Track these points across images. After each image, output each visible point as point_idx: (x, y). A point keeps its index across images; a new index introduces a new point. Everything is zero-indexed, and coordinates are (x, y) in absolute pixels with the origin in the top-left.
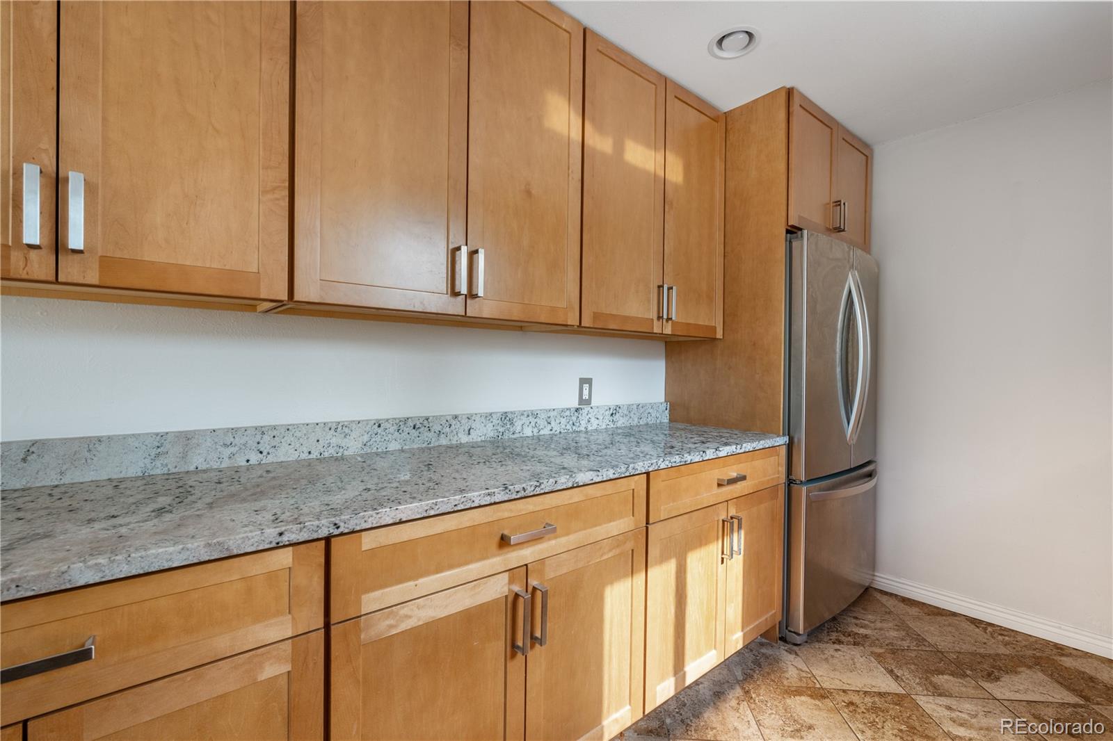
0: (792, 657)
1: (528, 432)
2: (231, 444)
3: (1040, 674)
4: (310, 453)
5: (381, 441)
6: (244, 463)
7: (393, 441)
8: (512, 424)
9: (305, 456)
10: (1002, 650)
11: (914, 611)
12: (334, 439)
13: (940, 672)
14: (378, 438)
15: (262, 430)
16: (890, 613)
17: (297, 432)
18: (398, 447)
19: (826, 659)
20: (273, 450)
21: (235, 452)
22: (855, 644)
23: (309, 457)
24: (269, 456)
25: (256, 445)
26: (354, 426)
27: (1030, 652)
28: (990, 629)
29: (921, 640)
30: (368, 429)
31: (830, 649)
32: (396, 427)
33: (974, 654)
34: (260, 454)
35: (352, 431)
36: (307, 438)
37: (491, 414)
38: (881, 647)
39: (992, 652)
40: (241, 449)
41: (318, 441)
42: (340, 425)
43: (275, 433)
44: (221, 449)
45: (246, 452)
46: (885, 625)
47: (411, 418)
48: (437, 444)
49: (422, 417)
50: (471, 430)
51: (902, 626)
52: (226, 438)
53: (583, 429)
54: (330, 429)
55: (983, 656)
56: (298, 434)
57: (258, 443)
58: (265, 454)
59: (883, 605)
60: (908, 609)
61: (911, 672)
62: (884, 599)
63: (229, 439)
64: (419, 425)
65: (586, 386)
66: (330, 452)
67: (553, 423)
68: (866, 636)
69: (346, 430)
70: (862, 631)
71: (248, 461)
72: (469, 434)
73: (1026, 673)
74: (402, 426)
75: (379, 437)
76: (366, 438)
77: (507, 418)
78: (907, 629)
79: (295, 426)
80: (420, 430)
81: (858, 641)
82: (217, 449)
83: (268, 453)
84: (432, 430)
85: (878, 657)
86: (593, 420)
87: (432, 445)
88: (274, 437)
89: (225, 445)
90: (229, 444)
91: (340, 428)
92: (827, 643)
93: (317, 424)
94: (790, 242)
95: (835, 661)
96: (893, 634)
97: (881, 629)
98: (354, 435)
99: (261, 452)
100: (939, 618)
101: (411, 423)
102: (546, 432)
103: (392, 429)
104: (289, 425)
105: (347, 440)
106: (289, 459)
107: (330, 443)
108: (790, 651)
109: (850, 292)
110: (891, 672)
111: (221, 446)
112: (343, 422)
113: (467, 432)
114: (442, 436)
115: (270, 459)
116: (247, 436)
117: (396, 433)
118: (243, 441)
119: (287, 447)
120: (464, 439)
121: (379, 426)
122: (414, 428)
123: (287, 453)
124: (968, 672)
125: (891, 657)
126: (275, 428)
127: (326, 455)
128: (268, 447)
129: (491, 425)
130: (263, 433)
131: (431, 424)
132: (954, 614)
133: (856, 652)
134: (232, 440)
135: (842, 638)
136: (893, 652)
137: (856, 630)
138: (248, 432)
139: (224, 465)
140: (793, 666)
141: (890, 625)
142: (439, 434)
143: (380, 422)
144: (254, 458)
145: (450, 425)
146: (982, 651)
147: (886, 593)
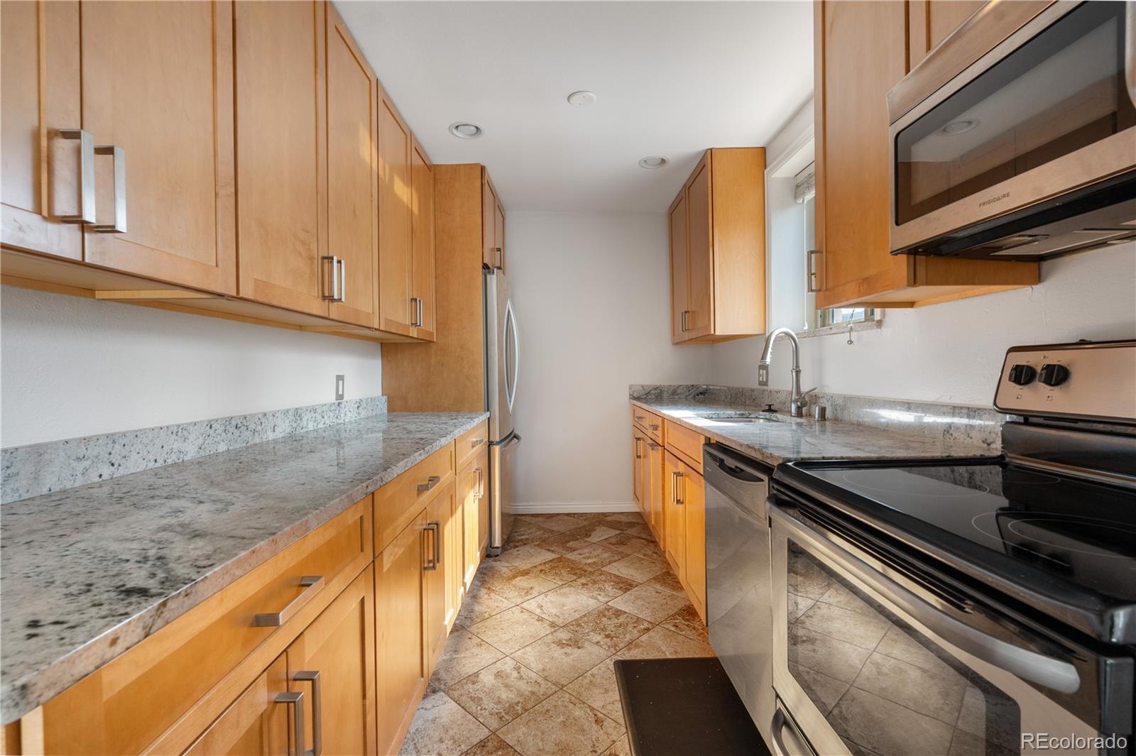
0: (499, 563)
1: (311, 427)
2: (84, 457)
3: (603, 527)
4: (156, 461)
5: (212, 444)
6: (97, 479)
7: (222, 443)
8: (301, 419)
9: (151, 465)
10: (585, 523)
11: (540, 519)
12: (176, 443)
13: (568, 542)
14: (209, 441)
15: (112, 438)
16: (530, 524)
17: (145, 438)
18: (225, 448)
19: (516, 557)
20: (123, 461)
21: (88, 467)
22: (525, 544)
23: (155, 466)
24: (120, 468)
25: (107, 455)
26: (191, 428)
27: (595, 520)
28: (576, 516)
29: (552, 531)
30: (202, 431)
31: (514, 551)
32: (223, 428)
33: (576, 529)
34: (111, 467)
35: (189, 433)
36: (154, 445)
37: (288, 411)
38: (537, 541)
39: (581, 525)
40: (93, 462)
41: (162, 447)
42: (180, 428)
43: (125, 441)
44: (74, 464)
45: (99, 465)
46: (531, 531)
47: (234, 417)
48: (253, 443)
49: (241, 416)
50: (276, 428)
51: (540, 528)
52: (79, 451)
53: (342, 422)
54: (172, 433)
55: (580, 528)
56: (145, 441)
57: (110, 454)
58: (116, 466)
59: (525, 521)
60: (537, 519)
61: (557, 546)
62: (523, 518)
63: (82, 452)
64: (238, 424)
65: (341, 382)
66: (173, 458)
67: (325, 417)
68: (527, 539)
69: (185, 433)
70: (523, 537)
71: (100, 476)
72: (274, 431)
73: (598, 529)
74: (228, 426)
75: (211, 439)
76: (201, 441)
77: (297, 413)
78: (543, 528)
79: (143, 432)
80: (241, 429)
81: (525, 543)
82: (70, 464)
83: (119, 465)
84: (249, 429)
85: (538, 545)
86: (348, 413)
87: (249, 444)
88: (124, 445)
89: (78, 459)
90: (81, 457)
91: (179, 431)
92: (510, 549)
93: (161, 428)
94: (486, 276)
95: (521, 556)
96: (538, 533)
97: (531, 533)
98: (192, 437)
99: (113, 465)
100: (554, 518)
101: (234, 423)
102: (321, 426)
103: (221, 429)
104: (137, 431)
105: (186, 444)
106: (138, 470)
107: (172, 449)
108: (496, 561)
109: (509, 312)
110: (549, 550)
111: (74, 460)
112: (183, 424)
113: (272, 429)
114: (256, 434)
115: (122, 471)
116: (99, 446)
117: (224, 434)
118: (95, 453)
119: (136, 456)
120: (271, 436)
121: (211, 427)
122: (236, 428)
123: (136, 464)
124: (579, 537)
125: (544, 543)
126: (124, 435)
127: (170, 462)
128: (119, 458)
129: (287, 421)
130: (114, 442)
131: (248, 423)
132: (558, 514)
133: (527, 548)
134: (85, 452)
135: (517, 544)
136: (544, 541)
137: (520, 538)
138: (100, 441)
139: (77, 484)
140: (503, 567)
141: (534, 529)
142: (254, 433)
143: (212, 423)
144: (107, 472)
145: (261, 423)
146: (578, 526)
147: (522, 515)
